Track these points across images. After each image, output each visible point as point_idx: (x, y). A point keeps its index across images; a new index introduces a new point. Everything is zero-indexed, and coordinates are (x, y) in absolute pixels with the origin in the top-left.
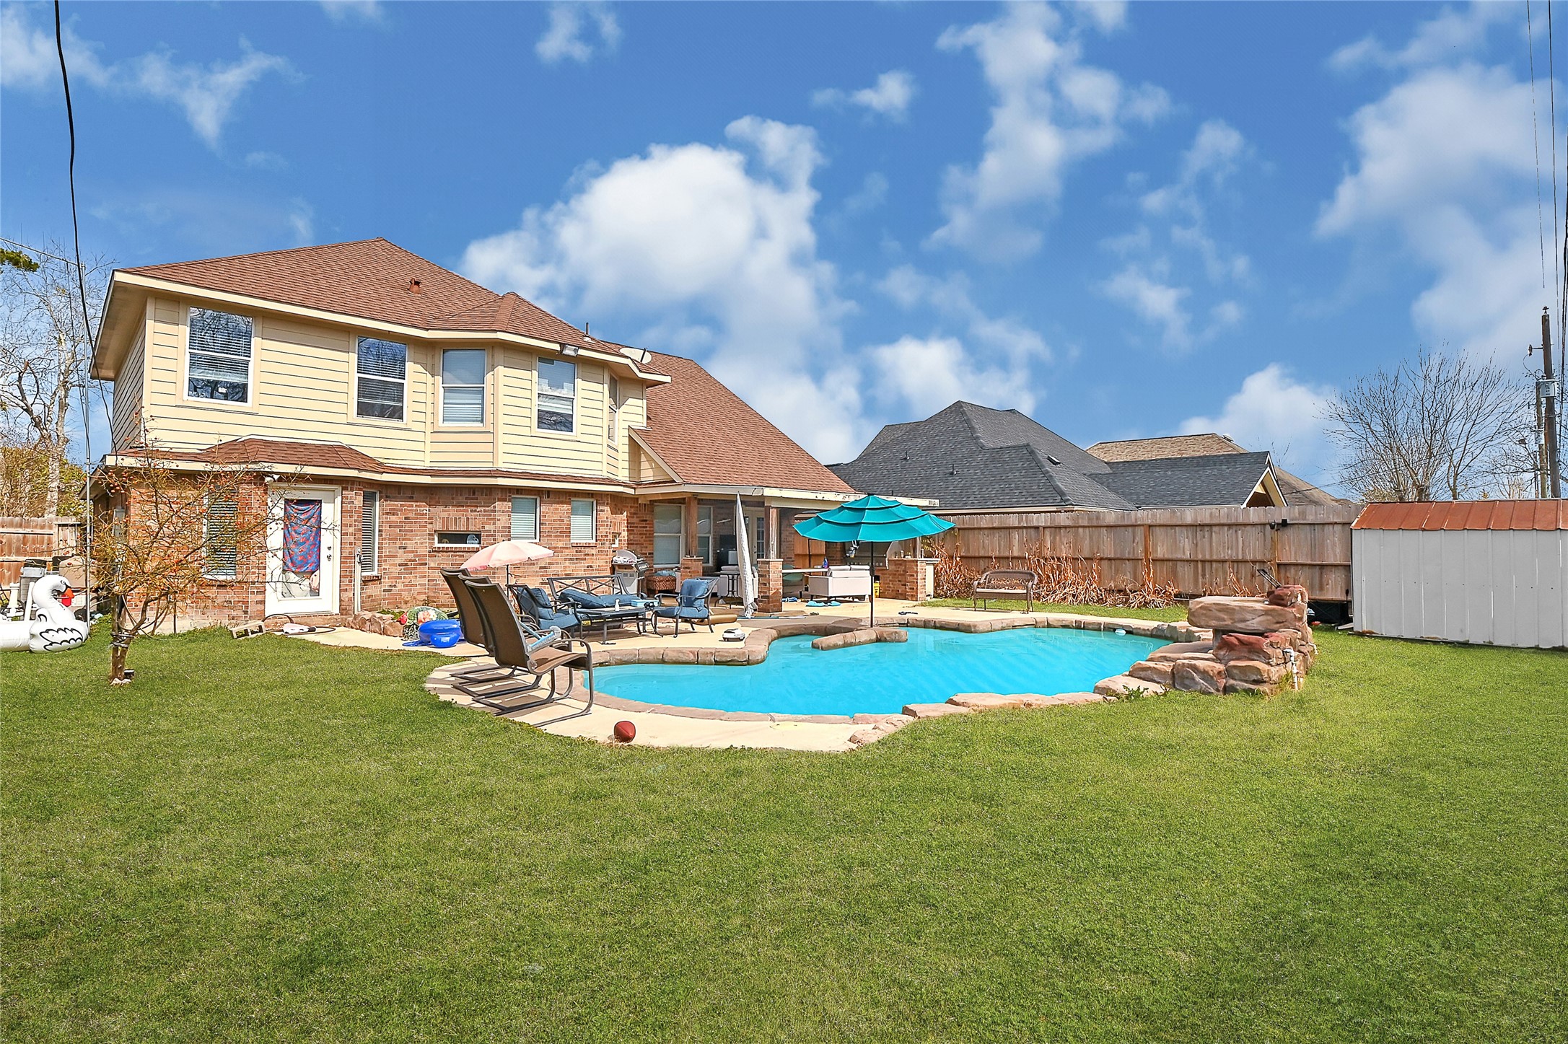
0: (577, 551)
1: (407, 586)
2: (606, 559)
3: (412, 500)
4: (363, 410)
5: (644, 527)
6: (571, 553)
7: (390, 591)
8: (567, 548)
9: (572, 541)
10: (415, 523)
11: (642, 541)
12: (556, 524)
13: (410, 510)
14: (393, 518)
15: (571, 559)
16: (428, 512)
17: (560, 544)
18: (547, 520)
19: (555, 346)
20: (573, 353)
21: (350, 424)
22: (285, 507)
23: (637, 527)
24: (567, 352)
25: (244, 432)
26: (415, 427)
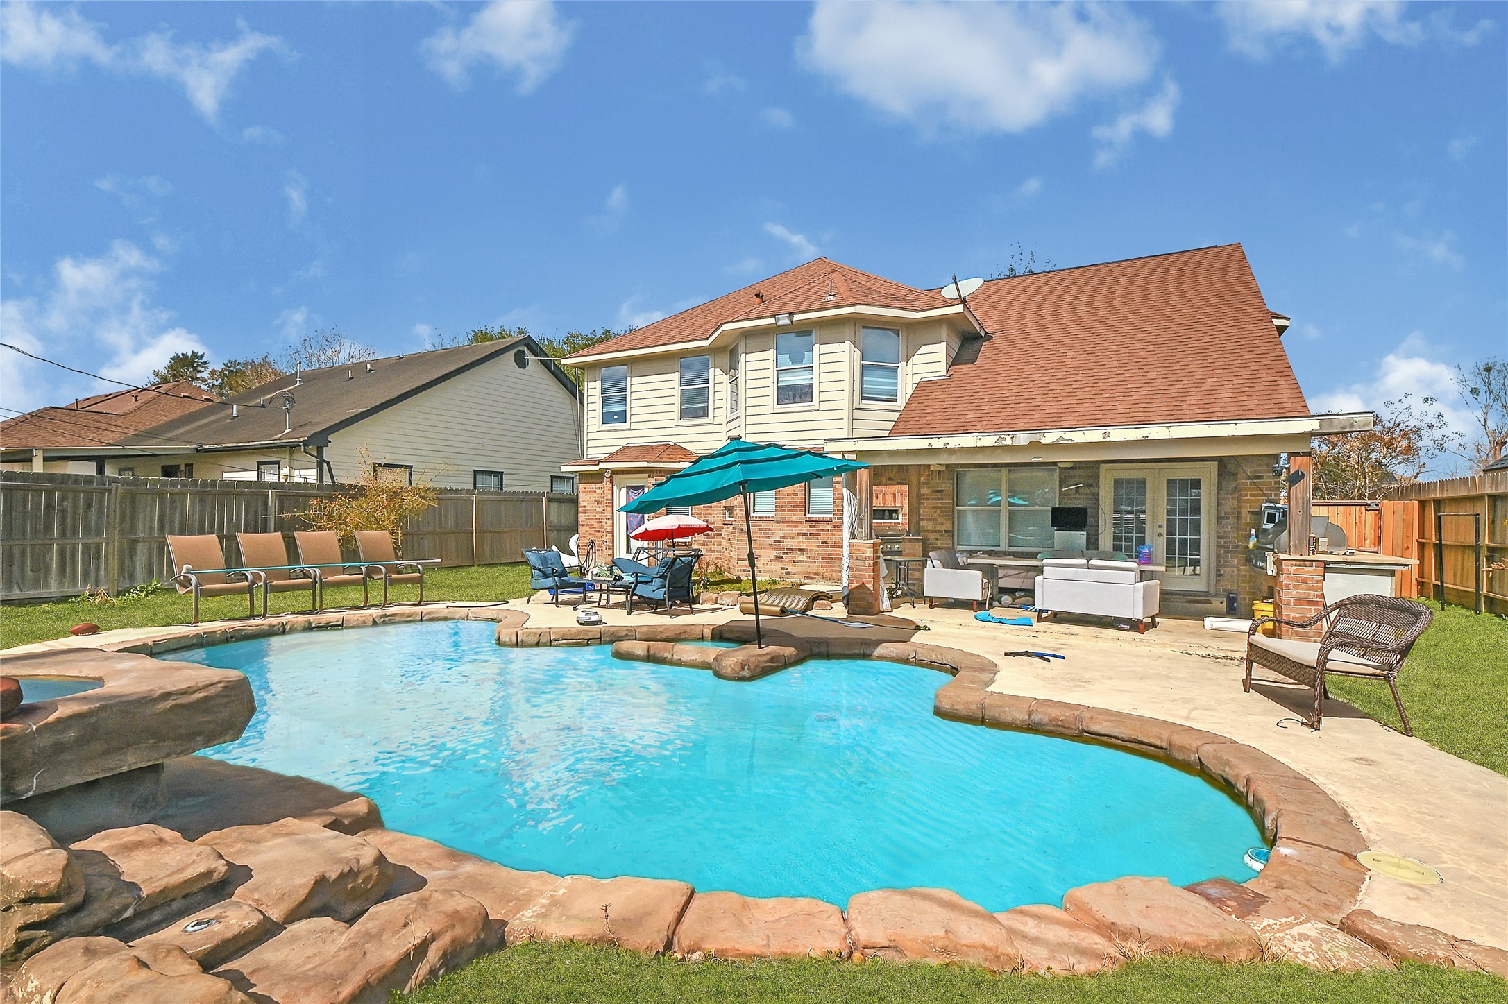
0: (810, 526)
4: (684, 415)
5: (938, 499)
6: (804, 527)
8: (801, 522)
9: (806, 516)
11: (936, 515)
12: (789, 499)
15: (804, 534)
17: (794, 519)
18: (781, 495)
19: (772, 321)
20: (787, 322)
21: (676, 427)
22: (627, 492)
23: (928, 499)
24: (781, 323)
25: (624, 443)
26: (717, 421)
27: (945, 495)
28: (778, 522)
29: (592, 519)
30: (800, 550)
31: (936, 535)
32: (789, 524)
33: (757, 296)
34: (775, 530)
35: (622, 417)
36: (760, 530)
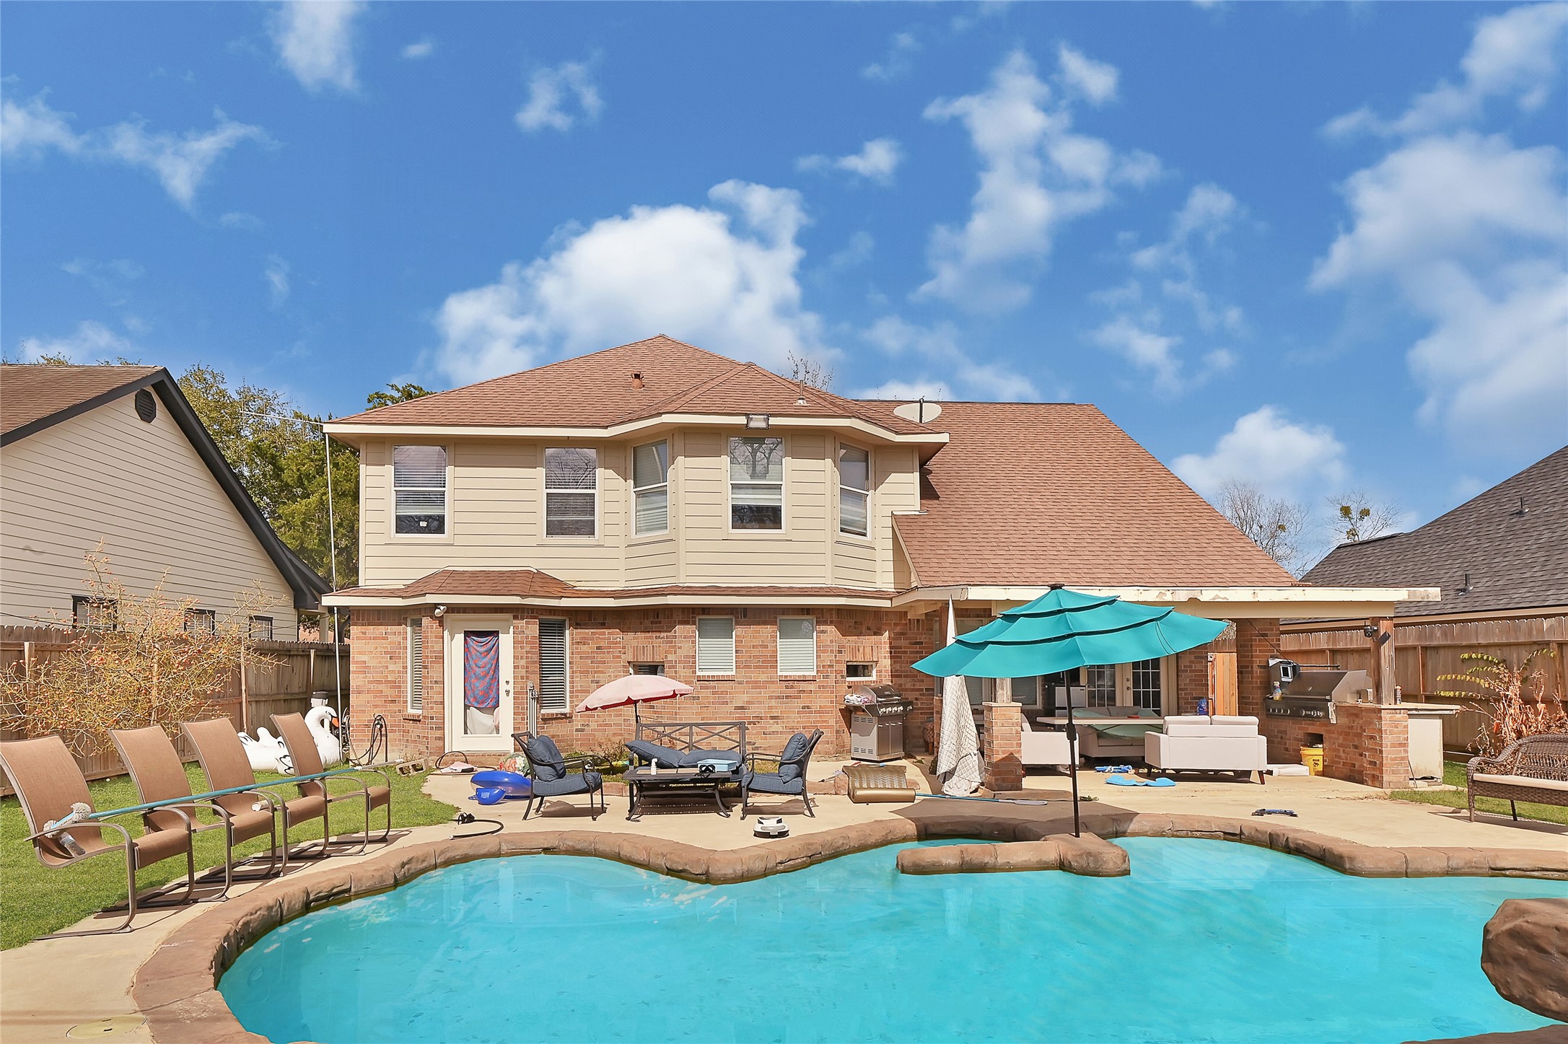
0: (787, 687)
1: (601, 725)
2: (831, 697)
3: (603, 627)
4: (552, 529)
6: (779, 689)
7: (582, 730)
8: (770, 682)
9: (779, 673)
10: (608, 653)
12: (755, 652)
13: (602, 639)
14: (584, 648)
15: (778, 697)
16: (621, 640)
17: (763, 678)
18: (744, 647)
19: (742, 420)
20: (763, 425)
21: (539, 546)
22: (465, 639)
23: (906, 652)
24: (752, 424)
25: (442, 565)
26: (608, 542)
27: (924, 648)
28: (739, 683)
29: (379, 682)
30: (773, 718)
31: (917, 694)
32: (756, 685)
33: (637, 376)
34: (737, 693)
35: (437, 525)
36: (714, 693)
